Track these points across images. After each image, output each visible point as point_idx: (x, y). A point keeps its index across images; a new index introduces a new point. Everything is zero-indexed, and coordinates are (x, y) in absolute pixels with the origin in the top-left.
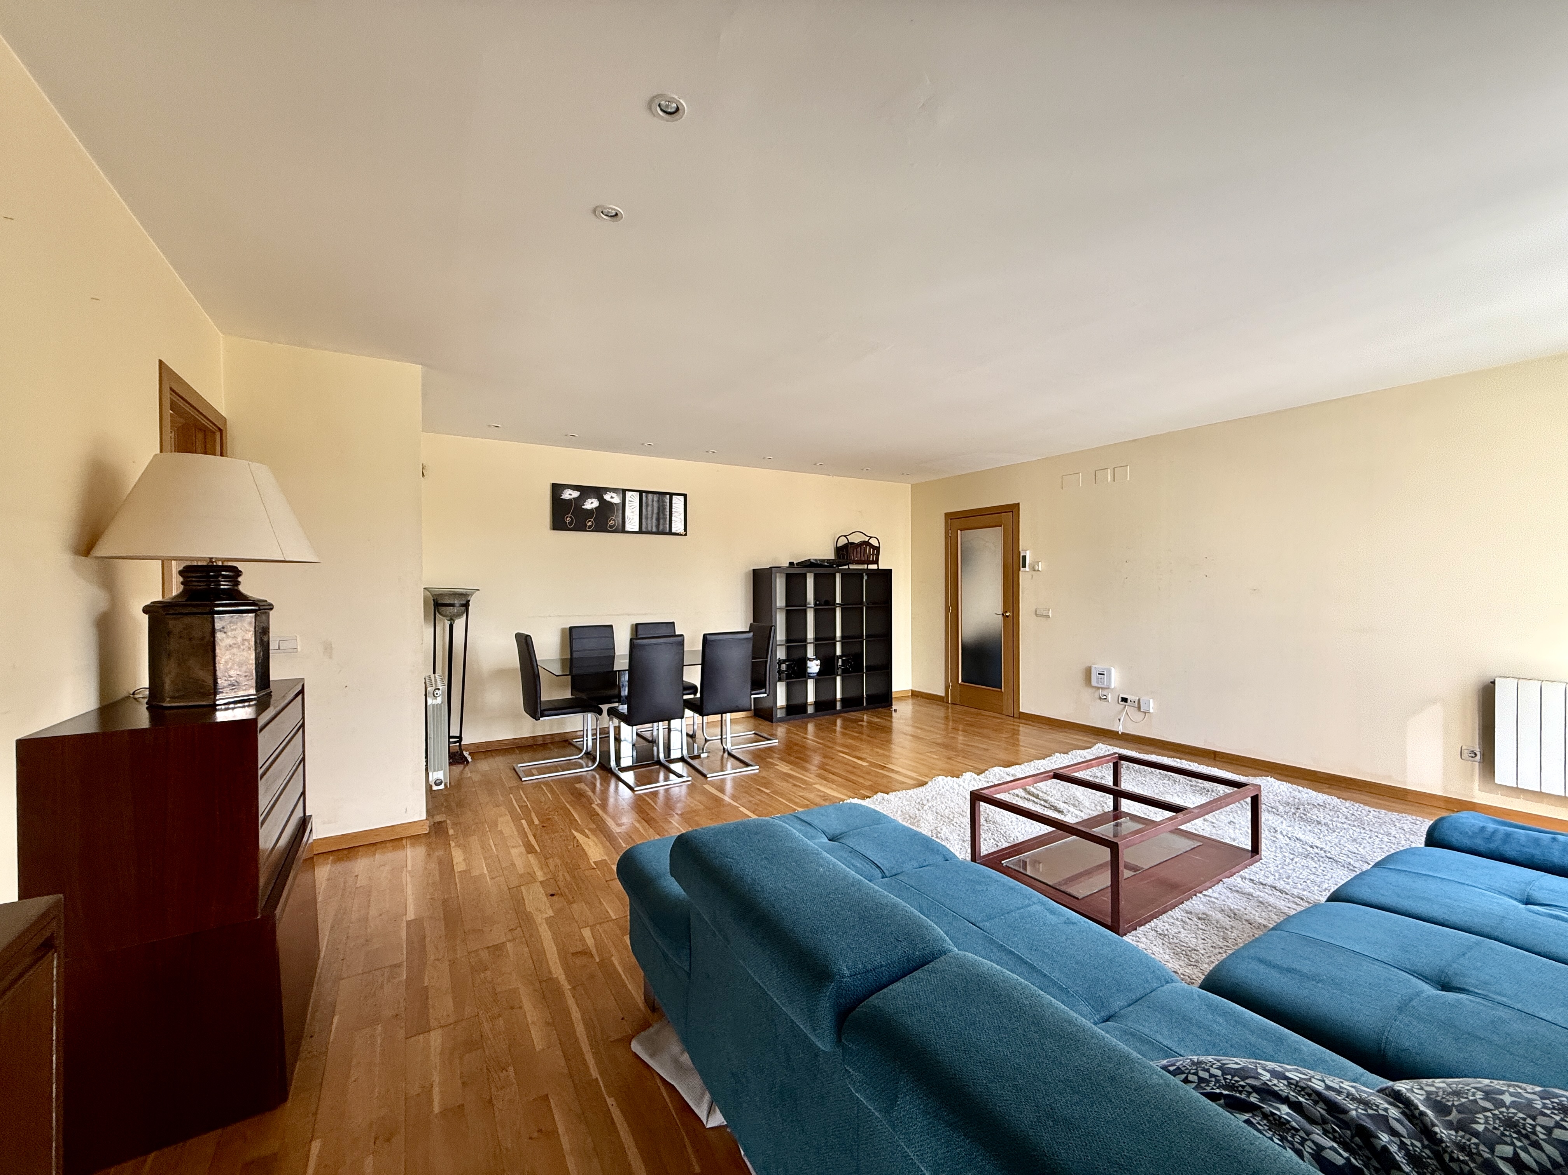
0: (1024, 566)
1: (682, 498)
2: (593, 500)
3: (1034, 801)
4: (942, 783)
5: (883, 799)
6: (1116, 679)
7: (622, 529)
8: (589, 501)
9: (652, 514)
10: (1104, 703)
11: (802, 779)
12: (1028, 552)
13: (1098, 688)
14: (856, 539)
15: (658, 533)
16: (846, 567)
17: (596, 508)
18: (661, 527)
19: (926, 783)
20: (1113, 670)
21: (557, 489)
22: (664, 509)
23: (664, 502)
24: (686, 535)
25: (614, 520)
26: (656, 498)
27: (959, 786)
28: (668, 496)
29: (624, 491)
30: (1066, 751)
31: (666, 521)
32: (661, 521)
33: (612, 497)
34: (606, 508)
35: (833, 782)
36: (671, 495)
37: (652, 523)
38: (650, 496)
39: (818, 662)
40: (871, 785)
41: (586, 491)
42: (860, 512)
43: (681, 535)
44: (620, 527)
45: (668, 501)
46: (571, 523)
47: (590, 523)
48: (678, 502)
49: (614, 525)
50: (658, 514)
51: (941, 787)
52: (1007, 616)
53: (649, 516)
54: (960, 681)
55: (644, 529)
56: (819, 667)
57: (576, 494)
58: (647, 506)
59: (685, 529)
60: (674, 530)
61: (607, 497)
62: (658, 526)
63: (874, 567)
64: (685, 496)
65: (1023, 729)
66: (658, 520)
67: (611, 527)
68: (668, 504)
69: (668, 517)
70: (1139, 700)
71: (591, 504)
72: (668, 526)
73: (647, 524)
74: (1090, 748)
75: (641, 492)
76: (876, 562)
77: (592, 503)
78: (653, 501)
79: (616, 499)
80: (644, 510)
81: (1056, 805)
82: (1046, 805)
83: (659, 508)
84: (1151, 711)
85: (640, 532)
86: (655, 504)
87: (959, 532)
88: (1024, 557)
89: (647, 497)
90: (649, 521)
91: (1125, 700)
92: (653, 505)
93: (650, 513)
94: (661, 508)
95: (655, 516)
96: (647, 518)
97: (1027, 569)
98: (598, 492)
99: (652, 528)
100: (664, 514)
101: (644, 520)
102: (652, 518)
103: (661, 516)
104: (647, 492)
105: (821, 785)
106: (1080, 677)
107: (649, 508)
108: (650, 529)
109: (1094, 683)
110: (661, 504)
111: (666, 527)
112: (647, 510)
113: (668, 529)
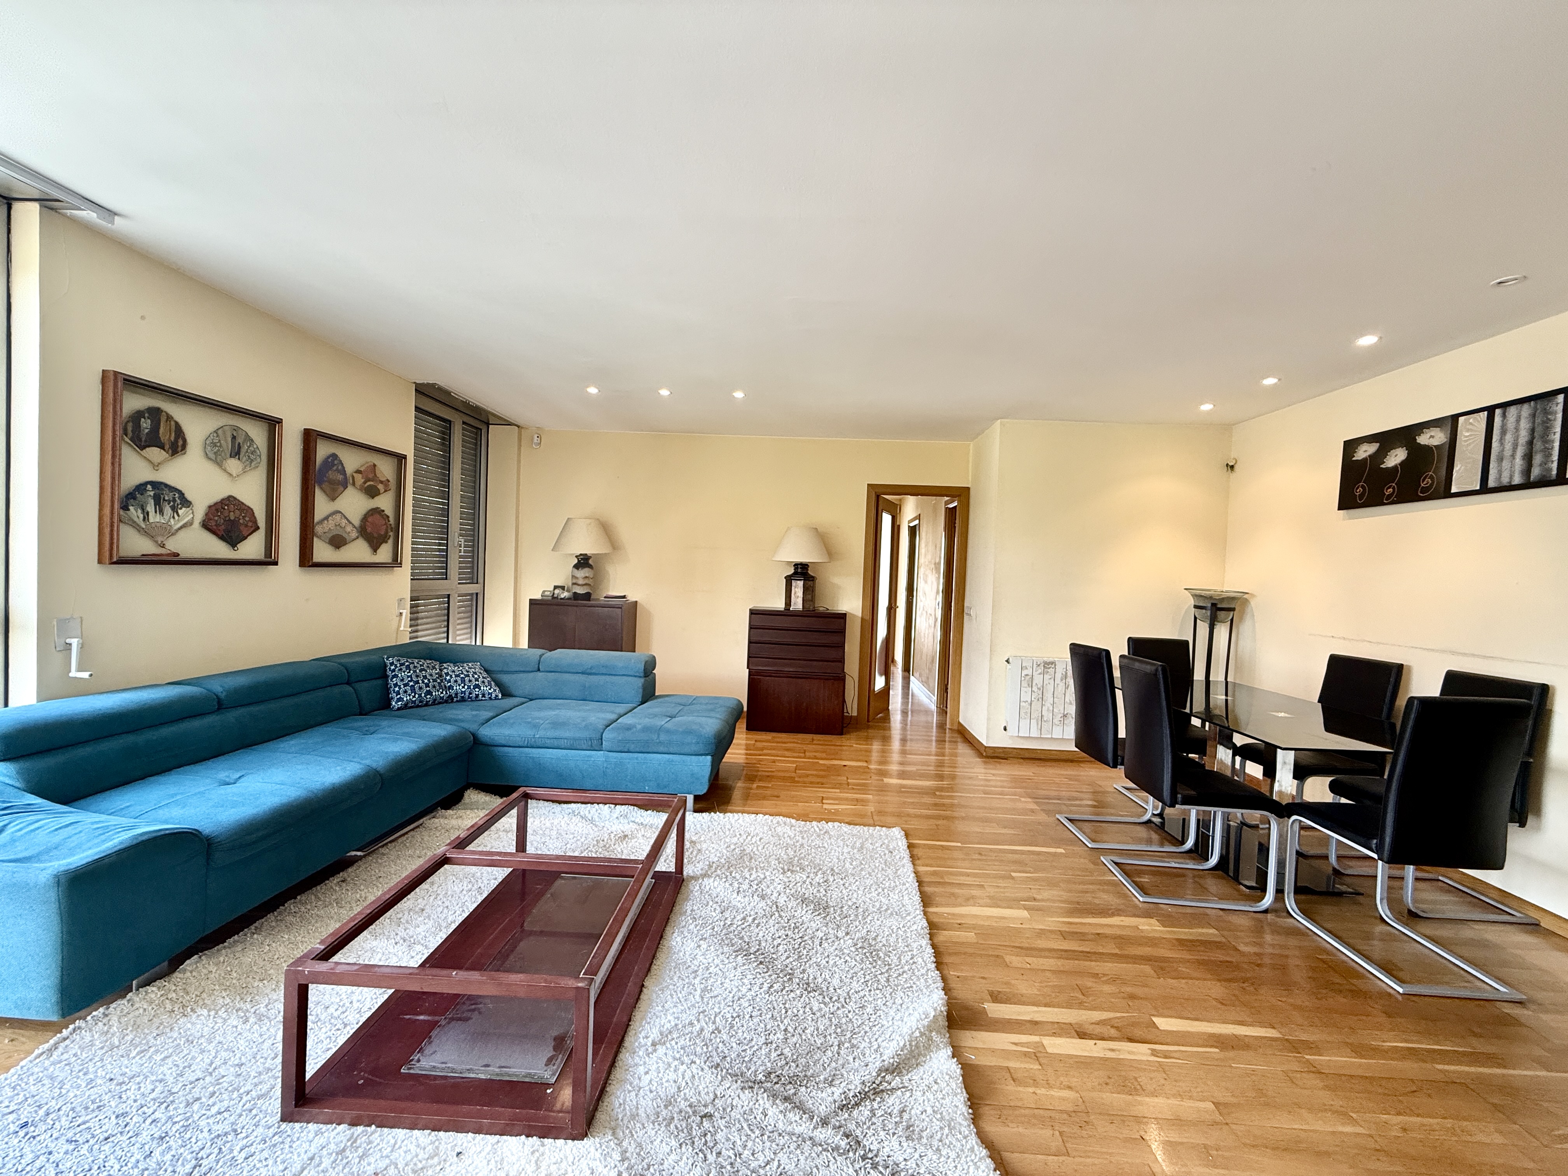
2: (1399, 451)
7: (1444, 492)
8: (1393, 453)
9: (1515, 449)
15: (1528, 485)
17: (1402, 463)
18: (1536, 472)
23: (1546, 412)
25: (1432, 478)
26: (1526, 409)
28: (1559, 399)
29: (1455, 419)
31: (1550, 455)
32: (1538, 459)
34: (1420, 458)
37: (1512, 466)
38: (1512, 411)
41: (1389, 439)
44: (1442, 489)
45: (1559, 408)
46: (1361, 496)
47: (1390, 490)
49: (1431, 485)
50: (1530, 443)
53: (1508, 453)
55: (1492, 483)
57: (1371, 449)
58: (1504, 432)
61: (1424, 439)
62: (1527, 471)
66: (1529, 458)
67: (1425, 490)
68: (1559, 416)
69: (1557, 445)
71: (1396, 457)
72: (1555, 466)
73: (1500, 473)
75: (1491, 410)
77: (1396, 455)
78: (1518, 421)
79: (1433, 438)
80: (1495, 444)
83: (1533, 431)
85: (1484, 489)
86: (1525, 425)
89: (1504, 415)
90: (1506, 464)
92: (1517, 429)
93: (1508, 446)
94: (1539, 430)
95: (1520, 451)
96: (1500, 459)
98: (1409, 435)
99: (1511, 477)
100: (1546, 440)
101: (1493, 466)
102: (1513, 456)
103: (1538, 445)
104: (1505, 406)
107: (1509, 437)
108: (1505, 481)
110: (1538, 420)
111: (1551, 470)
112: (1501, 441)
113: (1554, 472)
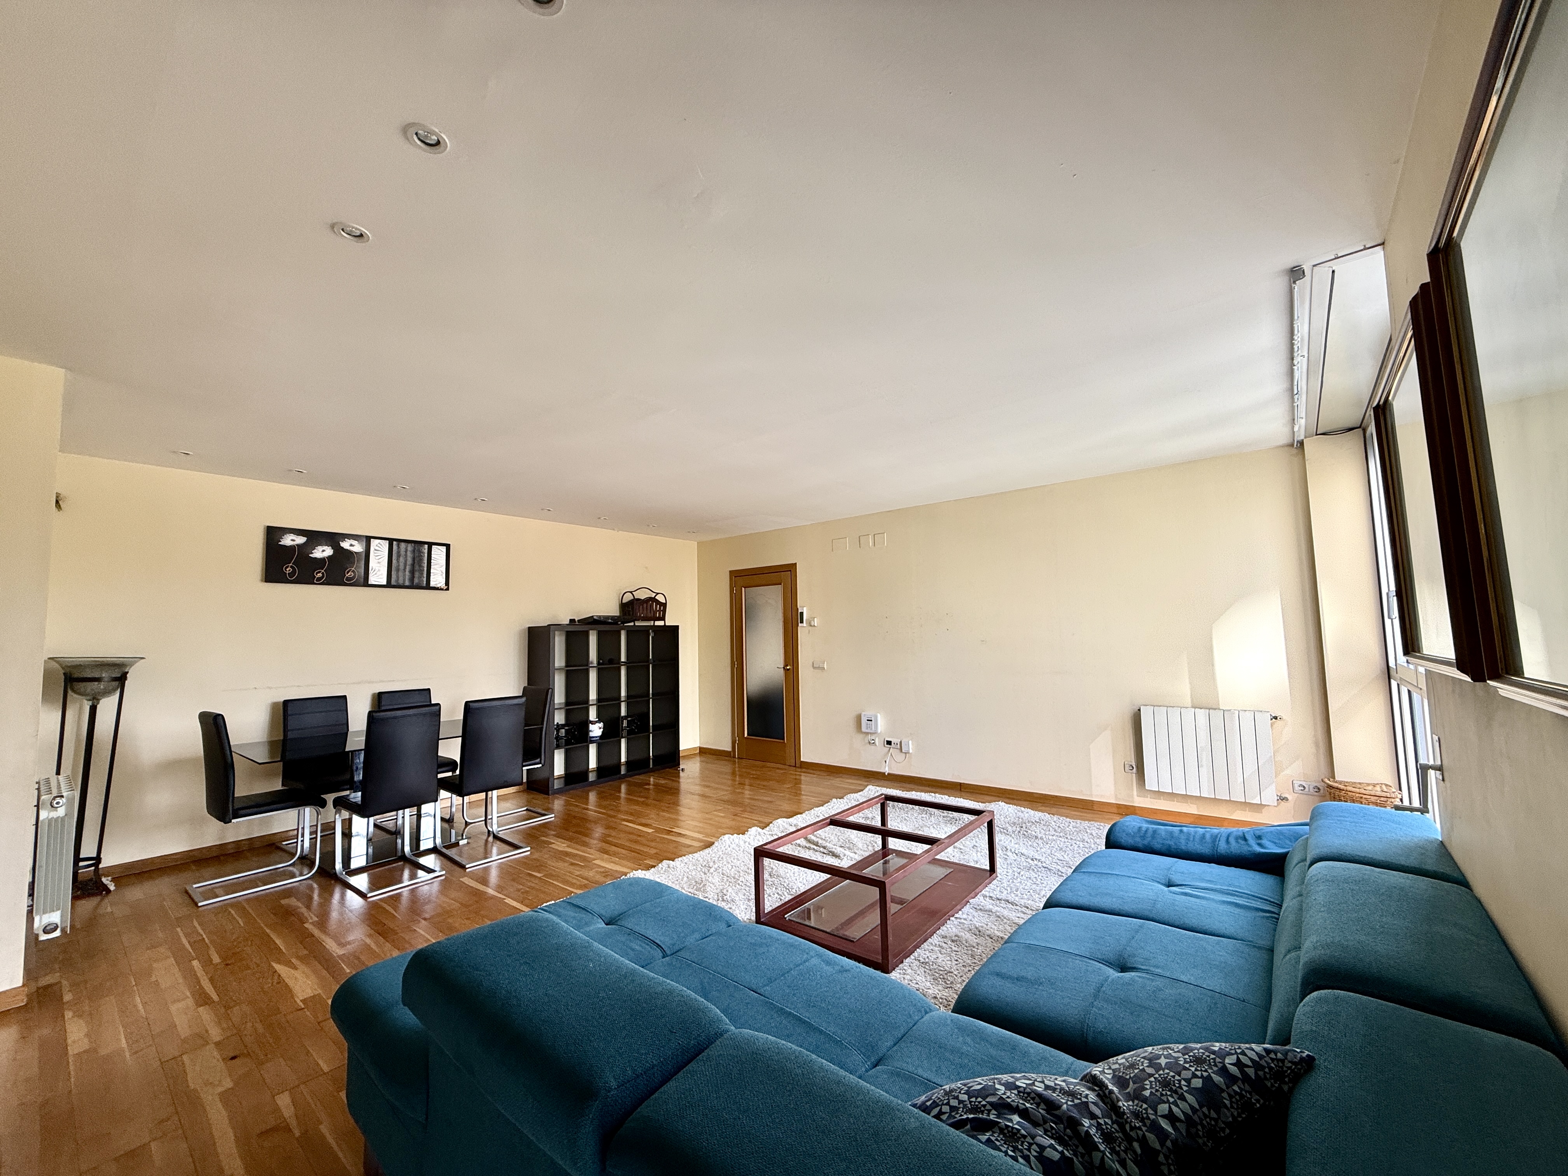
0: (802, 622)
1: (444, 549)
2: (325, 548)
3: (814, 849)
4: (728, 842)
5: (669, 867)
6: (881, 724)
7: (365, 582)
8: (320, 548)
9: (405, 566)
10: (873, 747)
11: (581, 856)
12: (805, 608)
13: (867, 733)
14: (642, 595)
15: (412, 586)
16: (632, 624)
17: (329, 557)
18: (416, 581)
19: (713, 843)
20: (879, 715)
21: (273, 534)
22: (421, 560)
23: (420, 552)
24: (448, 589)
25: (353, 571)
26: (410, 547)
27: (745, 842)
28: (426, 546)
29: (368, 539)
30: (841, 795)
31: (422, 574)
32: (417, 575)
33: (351, 545)
34: (342, 558)
35: (615, 854)
36: (430, 545)
37: (404, 575)
38: (403, 545)
39: (601, 725)
40: (656, 853)
41: (315, 537)
42: (646, 568)
43: (442, 589)
44: (362, 580)
45: (426, 551)
46: (292, 575)
47: (320, 575)
48: (438, 554)
49: (354, 577)
50: (413, 565)
51: (727, 846)
52: (788, 670)
53: (402, 567)
54: (746, 735)
55: (393, 582)
56: (602, 730)
57: (301, 540)
58: (399, 556)
59: (447, 583)
60: (432, 584)
61: (345, 545)
62: (412, 579)
63: (661, 623)
64: (448, 546)
65: (804, 778)
66: (412, 572)
67: (349, 579)
68: (426, 555)
69: (425, 569)
70: (901, 742)
72: (425, 579)
73: (398, 577)
74: (862, 790)
75: (391, 541)
76: (663, 619)
77: (323, 551)
78: (406, 551)
79: (357, 547)
80: (394, 561)
81: (833, 850)
82: (825, 851)
83: (414, 559)
84: (911, 751)
85: (389, 585)
86: (409, 554)
87: (743, 589)
88: (802, 613)
89: (398, 546)
90: (401, 574)
91: (889, 743)
92: (406, 555)
93: (402, 564)
94: (417, 559)
95: (408, 568)
96: (398, 570)
97: (805, 624)
98: (333, 539)
99: (404, 580)
100: (420, 566)
101: (394, 573)
102: (405, 569)
103: (417, 568)
104: (399, 541)
105: (602, 860)
106: (852, 724)
107: (402, 559)
108: (401, 582)
109: (864, 729)
110: (417, 555)
111: (423, 581)
112: (398, 560)
113: (425, 583)
